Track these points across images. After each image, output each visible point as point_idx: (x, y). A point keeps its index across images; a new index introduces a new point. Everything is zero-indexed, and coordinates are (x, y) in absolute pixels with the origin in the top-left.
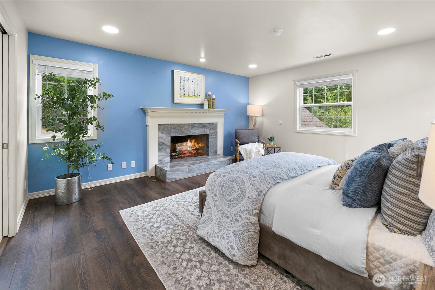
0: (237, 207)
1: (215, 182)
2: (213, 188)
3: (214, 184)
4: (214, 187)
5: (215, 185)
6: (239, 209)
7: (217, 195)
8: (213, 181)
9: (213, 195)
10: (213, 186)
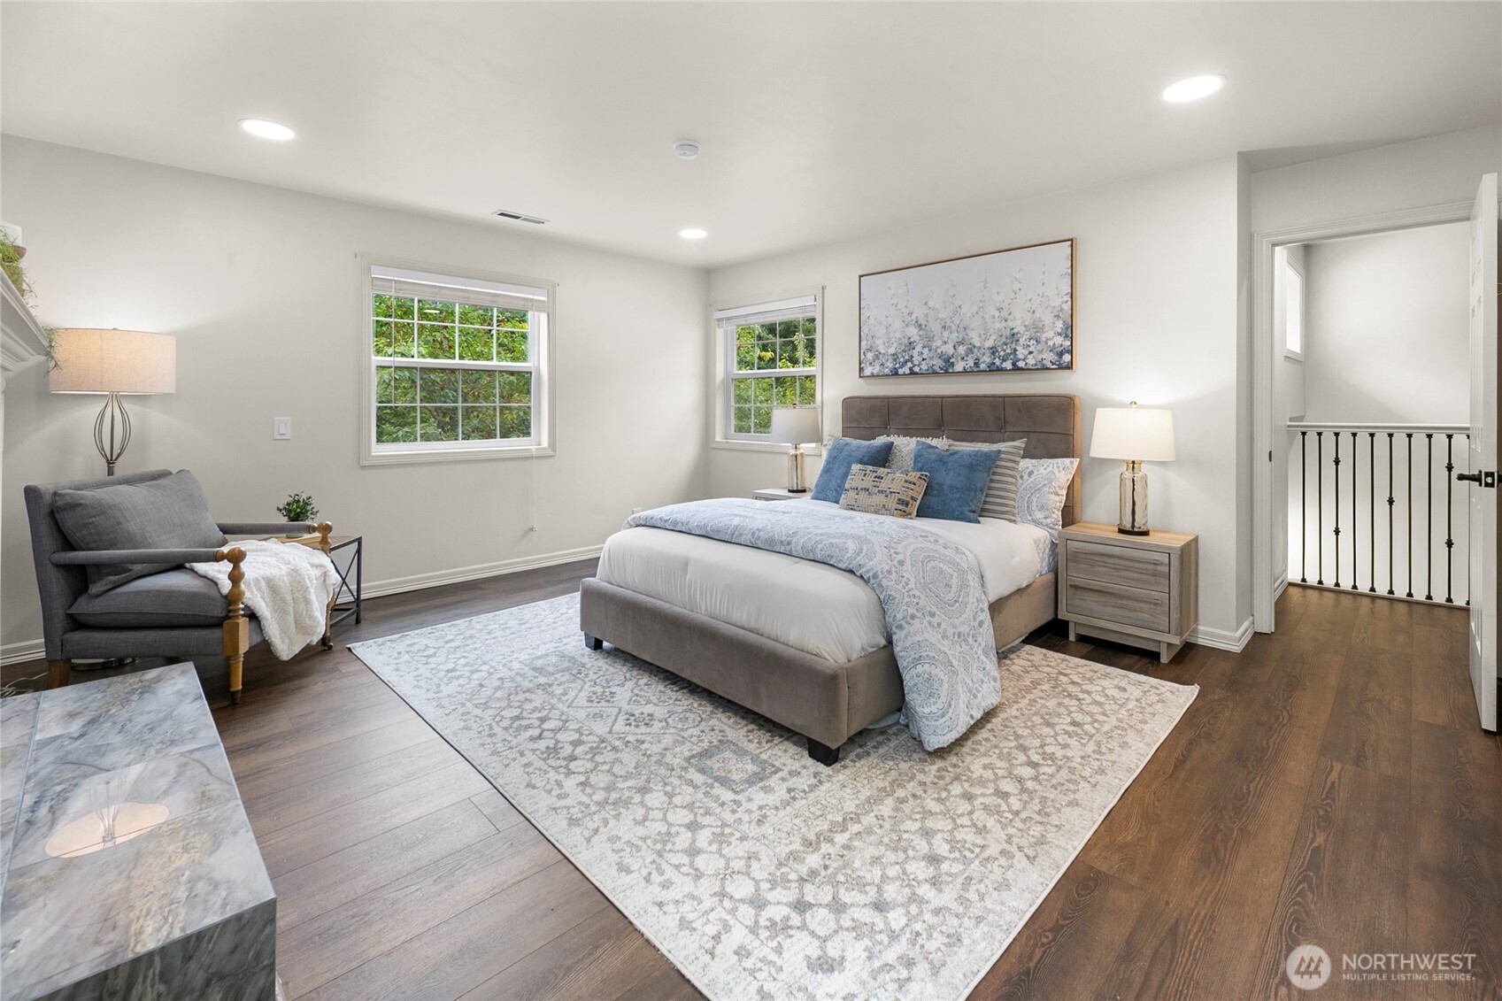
0: (971, 602)
1: (907, 588)
2: (917, 604)
3: (911, 593)
4: (917, 600)
5: (915, 592)
6: (975, 600)
7: (934, 609)
8: (903, 590)
9: (928, 618)
10: (913, 599)
